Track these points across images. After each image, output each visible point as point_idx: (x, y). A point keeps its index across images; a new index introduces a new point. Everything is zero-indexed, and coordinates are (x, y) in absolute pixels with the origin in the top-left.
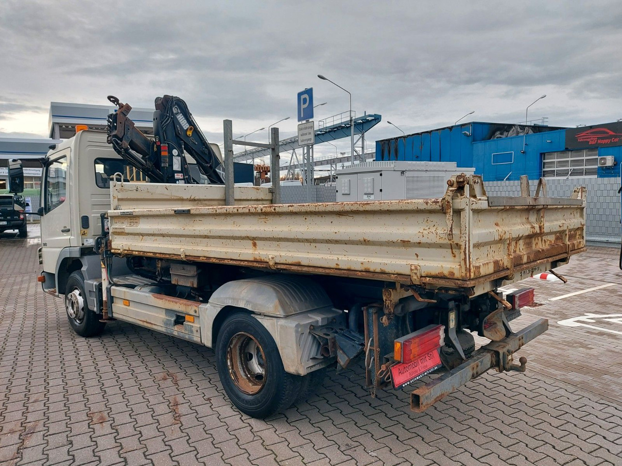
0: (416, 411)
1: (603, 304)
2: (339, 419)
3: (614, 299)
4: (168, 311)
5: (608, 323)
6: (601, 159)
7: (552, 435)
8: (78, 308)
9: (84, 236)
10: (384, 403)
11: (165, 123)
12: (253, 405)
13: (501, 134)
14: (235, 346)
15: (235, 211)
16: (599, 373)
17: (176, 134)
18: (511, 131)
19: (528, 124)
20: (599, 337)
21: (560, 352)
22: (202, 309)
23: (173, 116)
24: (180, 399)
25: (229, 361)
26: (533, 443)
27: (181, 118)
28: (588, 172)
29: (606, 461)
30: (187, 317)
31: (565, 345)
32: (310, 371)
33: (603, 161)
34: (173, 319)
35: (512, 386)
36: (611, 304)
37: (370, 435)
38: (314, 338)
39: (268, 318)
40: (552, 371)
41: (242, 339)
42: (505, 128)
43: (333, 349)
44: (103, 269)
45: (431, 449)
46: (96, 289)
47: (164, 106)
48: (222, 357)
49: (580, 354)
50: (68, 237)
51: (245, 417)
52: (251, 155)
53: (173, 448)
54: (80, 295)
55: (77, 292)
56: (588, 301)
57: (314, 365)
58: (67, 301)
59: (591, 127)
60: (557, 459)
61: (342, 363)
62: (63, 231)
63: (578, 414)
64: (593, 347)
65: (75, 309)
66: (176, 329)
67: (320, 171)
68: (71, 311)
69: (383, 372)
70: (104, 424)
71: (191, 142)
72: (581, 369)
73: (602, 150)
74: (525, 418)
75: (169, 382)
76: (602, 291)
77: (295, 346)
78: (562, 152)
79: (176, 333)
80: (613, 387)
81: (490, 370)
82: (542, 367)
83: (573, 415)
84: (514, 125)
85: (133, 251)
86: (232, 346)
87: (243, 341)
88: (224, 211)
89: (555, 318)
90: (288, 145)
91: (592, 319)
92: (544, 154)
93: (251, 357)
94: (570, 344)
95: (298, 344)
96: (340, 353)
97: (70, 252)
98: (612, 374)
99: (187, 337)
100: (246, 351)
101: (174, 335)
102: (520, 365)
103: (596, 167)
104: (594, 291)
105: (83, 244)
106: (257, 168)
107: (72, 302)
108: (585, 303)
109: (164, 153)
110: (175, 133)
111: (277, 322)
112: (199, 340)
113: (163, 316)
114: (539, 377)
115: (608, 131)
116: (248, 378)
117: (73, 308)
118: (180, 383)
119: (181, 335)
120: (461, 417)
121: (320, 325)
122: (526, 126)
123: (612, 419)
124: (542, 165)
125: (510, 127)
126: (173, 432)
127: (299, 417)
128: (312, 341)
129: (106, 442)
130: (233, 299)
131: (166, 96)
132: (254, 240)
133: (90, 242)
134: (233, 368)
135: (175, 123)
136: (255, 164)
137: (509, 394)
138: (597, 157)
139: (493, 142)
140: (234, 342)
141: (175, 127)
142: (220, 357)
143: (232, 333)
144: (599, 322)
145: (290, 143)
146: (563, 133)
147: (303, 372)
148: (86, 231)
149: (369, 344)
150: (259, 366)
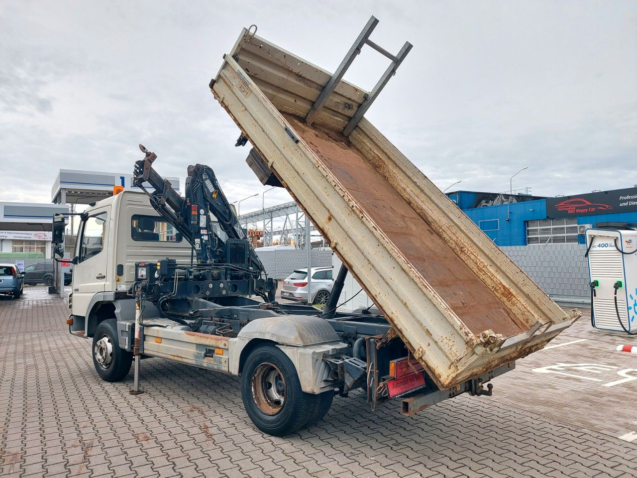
0: (407, 415)
1: (575, 356)
2: (344, 437)
3: (585, 352)
4: (199, 346)
5: (576, 371)
6: (581, 227)
7: (516, 446)
8: (106, 353)
9: (118, 282)
10: (380, 426)
11: (195, 187)
12: (274, 424)
13: (486, 202)
14: (258, 375)
16: (560, 406)
17: (204, 197)
18: (496, 200)
19: (513, 193)
20: (566, 381)
21: (530, 391)
22: (231, 343)
23: (202, 181)
24: (208, 424)
25: (253, 388)
26: (499, 451)
27: (208, 183)
28: (570, 240)
29: (555, 461)
30: (217, 351)
31: (536, 387)
32: (322, 391)
33: (582, 229)
34: (203, 353)
35: (487, 415)
36: (582, 356)
37: (370, 447)
38: (326, 364)
39: (290, 347)
40: (521, 404)
41: (265, 369)
42: (490, 197)
43: (342, 373)
44: (137, 310)
45: (418, 455)
46: (129, 329)
47: (196, 173)
48: (247, 385)
49: (546, 393)
50: (103, 283)
51: (265, 435)
52: (245, 220)
53: (210, 455)
54: (109, 341)
55: (106, 339)
56: (561, 353)
57: (326, 387)
58: (96, 348)
59: (569, 197)
60: (517, 460)
61: (348, 384)
62: (97, 278)
63: (538, 433)
64: (559, 388)
65: (104, 355)
66: (206, 361)
67: (314, 236)
68: (99, 356)
69: (381, 388)
70: (149, 441)
71: (215, 203)
72: (546, 403)
73: (581, 218)
74: (495, 435)
75: (196, 412)
76: (574, 346)
77: (311, 370)
78: (545, 220)
79: (205, 365)
80: (571, 415)
81: (464, 393)
82: (514, 402)
83: (534, 434)
84: (498, 194)
86: (256, 375)
87: (265, 372)
89: (530, 367)
90: (281, 210)
91: (562, 367)
92: (528, 222)
93: (270, 386)
94: (540, 386)
95: (314, 368)
96: (347, 375)
97: (104, 297)
98: (572, 407)
99: (216, 367)
100: (266, 381)
101: (204, 367)
102: (488, 390)
103: (577, 234)
104: (568, 345)
105: (117, 290)
106: (249, 232)
107: (102, 347)
108: (558, 355)
109: (194, 213)
110: (203, 195)
111: (297, 350)
112: (226, 369)
113: (193, 350)
114: (511, 409)
115: (586, 201)
116: (268, 403)
117: (101, 354)
118: (206, 413)
119: (210, 366)
120: (442, 435)
121: (331, 354)
122: (510, 195)
123: (564, 436)
124: (526, 232)
125: (495, 196)
126: (209, 446)
127: (310, 435)
128: (324, 367)
129: (154, 452)
130: (261, 333)
131: (198, 165)
133: (123, 288)
134: (256, 394)
135: (203, 187)
136: (248, 229)
137: (484, 420)
138: (576, 225)
139: (479, 210)
140: (258, 372)
141: (203, 191)
142: (245, 385)
143: (256, 364)
144: (568, 370)
145: (283, 208)
146: (544, 202)
147: (317, 391)
148: (120, 278)
149: (370, 367)
150: (277, 393)
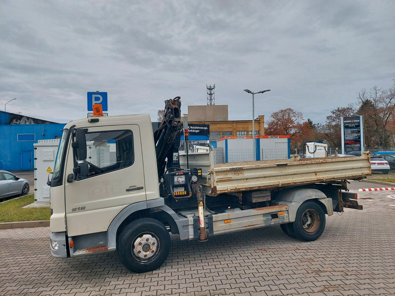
4: (264, 215)
13: (17, 121)
15: (311, 163)
18: (22, 120)
22: (290, 206)
30: (279, 213)
34: (270, 217)
42: (18, 118)
50: (143, 194)
54: (153, 237)
55: (149, 236)
62: (128, 190)
79: (273, 223)
84: (23, 116)
85: (240, 189)
88: (306, 163)
97: (148, 205)
99: (281, 222)
101: (271, 225)
111: (326, 199)
112: (288, 221)
113: (262, 218)
122: (30, 118)
130: (309, 196)
132: (316, 173)
139: (18, 126)
